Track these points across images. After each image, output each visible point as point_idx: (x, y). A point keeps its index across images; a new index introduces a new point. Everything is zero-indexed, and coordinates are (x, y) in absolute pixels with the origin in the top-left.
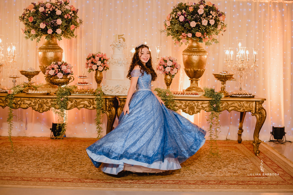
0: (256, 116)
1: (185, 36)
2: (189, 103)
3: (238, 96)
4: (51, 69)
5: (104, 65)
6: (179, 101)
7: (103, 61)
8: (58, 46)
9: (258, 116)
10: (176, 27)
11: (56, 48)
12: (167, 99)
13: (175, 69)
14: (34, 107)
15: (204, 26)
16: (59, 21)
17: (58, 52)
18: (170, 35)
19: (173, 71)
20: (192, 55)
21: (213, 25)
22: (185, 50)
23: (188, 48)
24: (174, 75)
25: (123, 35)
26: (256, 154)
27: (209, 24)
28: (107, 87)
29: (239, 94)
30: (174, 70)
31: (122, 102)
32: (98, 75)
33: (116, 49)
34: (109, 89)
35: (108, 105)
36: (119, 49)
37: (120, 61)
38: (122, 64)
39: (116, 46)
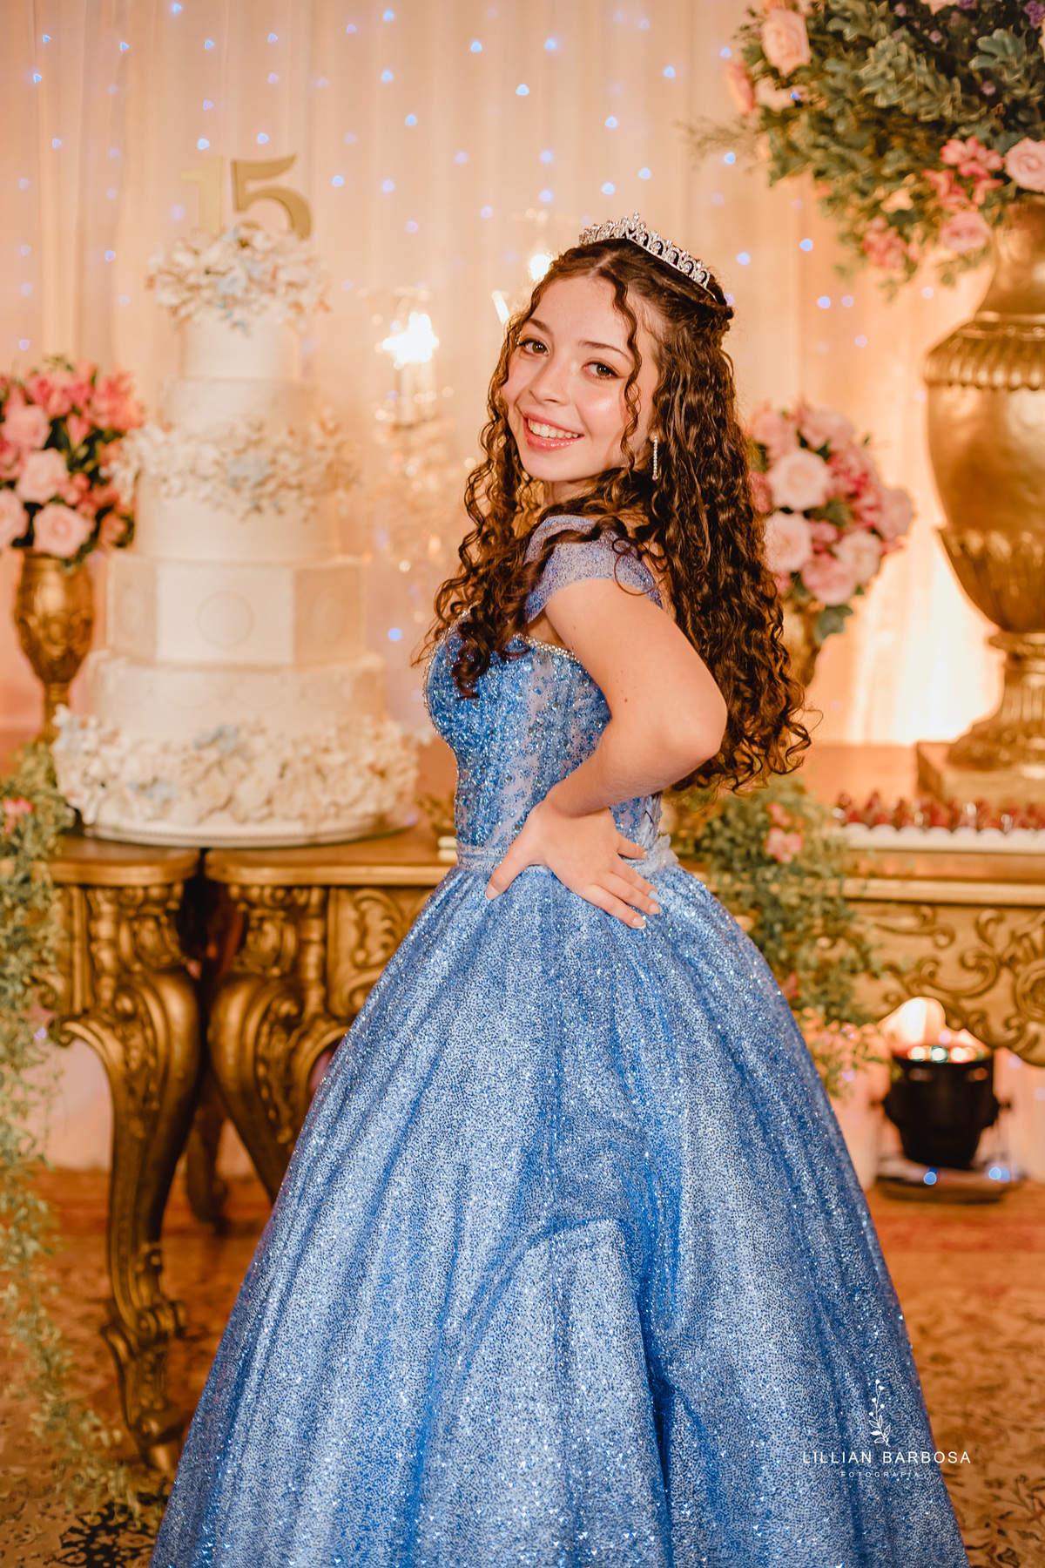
1: (981, 171)
2: (1016, 938)
5: (100, 496)
6: (909, 909)
7: (91, 455)
10: (882, 67)
13: (858, 542)
18: (799, 173)
19: (838, 568)
22: (953, 337)
23: (991, 316)
24: (842, 610)
25: (280, 166)
28: (108, 752)
30: (845, 550)
31: (268, 927)
32: (51, 597)
33: (208, 321)
34: (126, 777)
35: (106, 957)
36: (239, 314)
37: (252, 454)
38: (271, 486)
39: (204, 280)
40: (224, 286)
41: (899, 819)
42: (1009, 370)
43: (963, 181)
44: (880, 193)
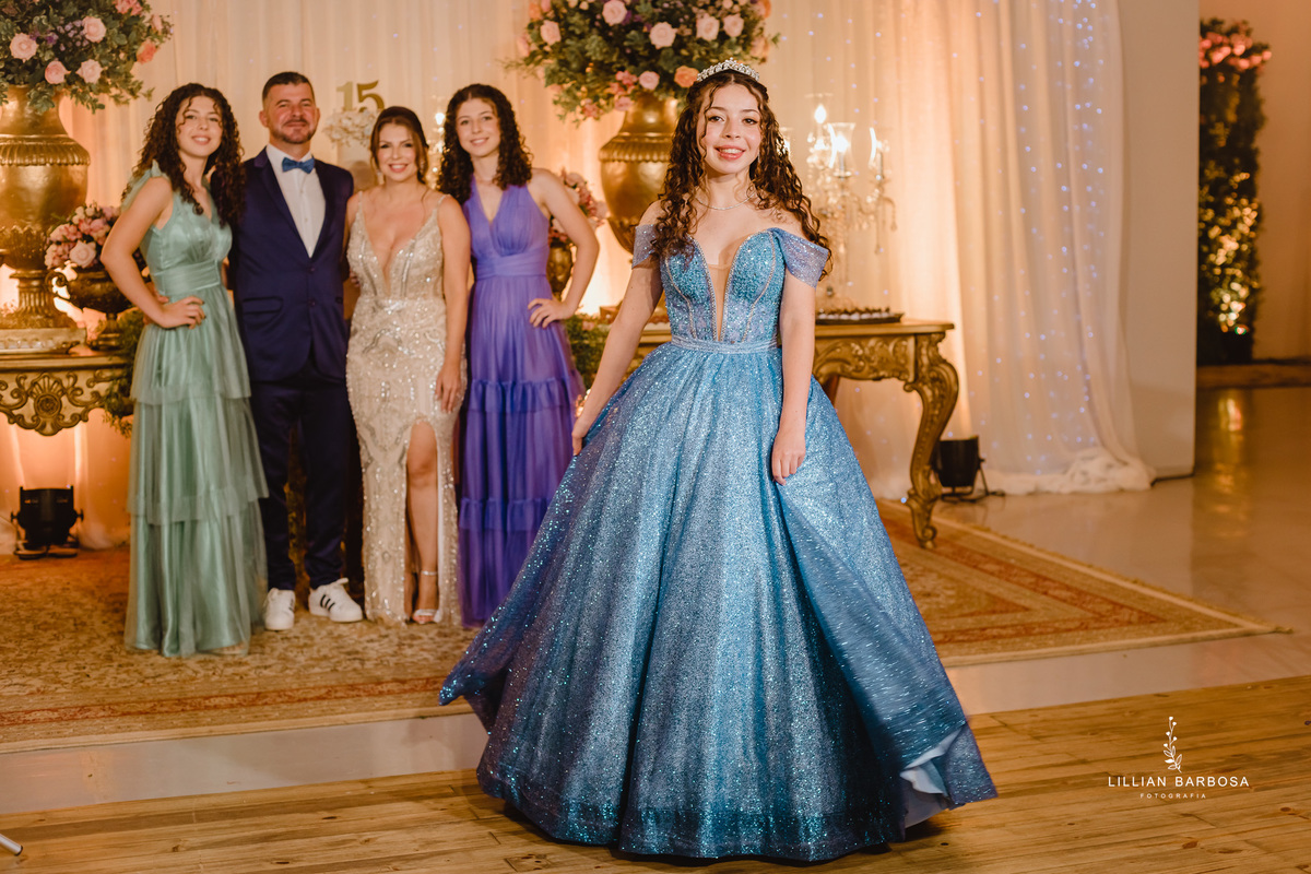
0: (921, 393)
1: (630, 83)
3: (844, 317)
4: (74, 238)
8: (69, 140)
9: (928, 393)
11: (67, 147)
12: (588, 346)
14: (16, 412)
15: (701, 42)
16: (96, 25)
17: (78, 164)
18: (555, 83)
20: (647, 161)
21: (738, 38)
22: (610, 142)
23: (626, 134)
25: (374, 85)
26: (921, 543)
27: (723, 36)
29: (846, 312)
42: (637, 155)
43: (624, 87)
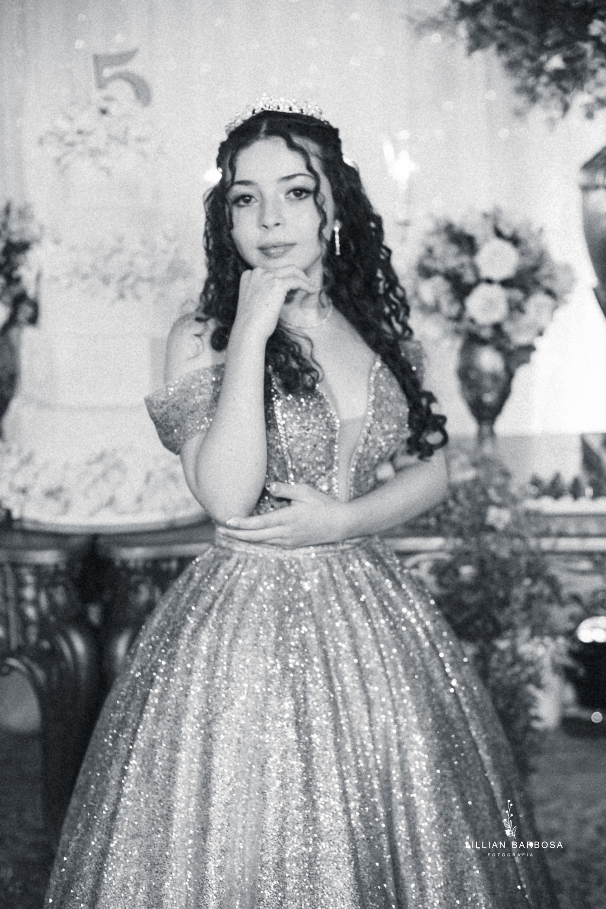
5: (15, 290)
6: (586, 558)
13: (539, 300)
18: (488, 46)
22: (598, 155)
24: (529, 348)
25: (126, 57)
28: (26, 469)
30: (530, 306)
31: (142, 588)
34: (39, 487)
35: (31, 612)
36: (104, 161)
37: (116, 259)
38: (130, 281)
39: (79, 139)
40: (92, 142)
41: (576, 491)
44: (543, 58)
